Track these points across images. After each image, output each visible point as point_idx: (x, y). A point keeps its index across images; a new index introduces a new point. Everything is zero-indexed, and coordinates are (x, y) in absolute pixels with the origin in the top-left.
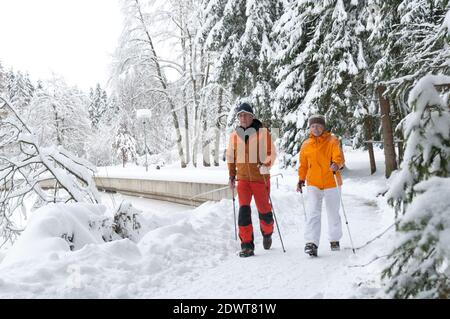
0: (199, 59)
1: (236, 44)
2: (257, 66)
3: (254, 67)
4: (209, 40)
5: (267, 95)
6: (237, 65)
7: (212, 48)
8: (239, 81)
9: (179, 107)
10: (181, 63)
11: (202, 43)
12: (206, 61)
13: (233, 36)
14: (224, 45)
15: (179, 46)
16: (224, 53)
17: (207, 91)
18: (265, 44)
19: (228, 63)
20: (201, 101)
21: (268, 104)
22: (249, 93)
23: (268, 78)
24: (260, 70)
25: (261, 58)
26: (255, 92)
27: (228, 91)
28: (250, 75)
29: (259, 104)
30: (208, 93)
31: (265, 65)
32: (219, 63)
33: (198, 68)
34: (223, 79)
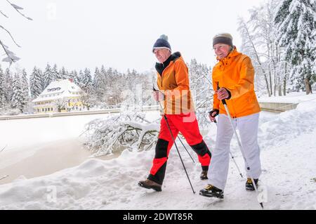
0: (275, 51)
1: (293, 43)
2: (303, 51)
3: (302, 52)
4: (280, 43)
5: (309, 63)
6: (294, 52)
7: (282, 46)
8: (295, 59)
9: (267, 72)
10: (267, 54)
11: (277, 44)
12: (279, 52)
13: (292, 40)
14: (287, 44)
15: (266, 47)
16: (288, 47)
17: (279, 64)
18: (307, 41)
19: (290, 51)
20: (277, 68)
21: (309, 67)
22: (300, 63)
23: (310, 55)
24: (305, 53)
25: (306, 47)
26: (303, 63)
27: (290, 64)
28: (300, 56)
29: (305, 68)
30: (280, 65)
31: (308, 50)
32: (285, 52)
33: (275, 55)
34: (287, 59)
